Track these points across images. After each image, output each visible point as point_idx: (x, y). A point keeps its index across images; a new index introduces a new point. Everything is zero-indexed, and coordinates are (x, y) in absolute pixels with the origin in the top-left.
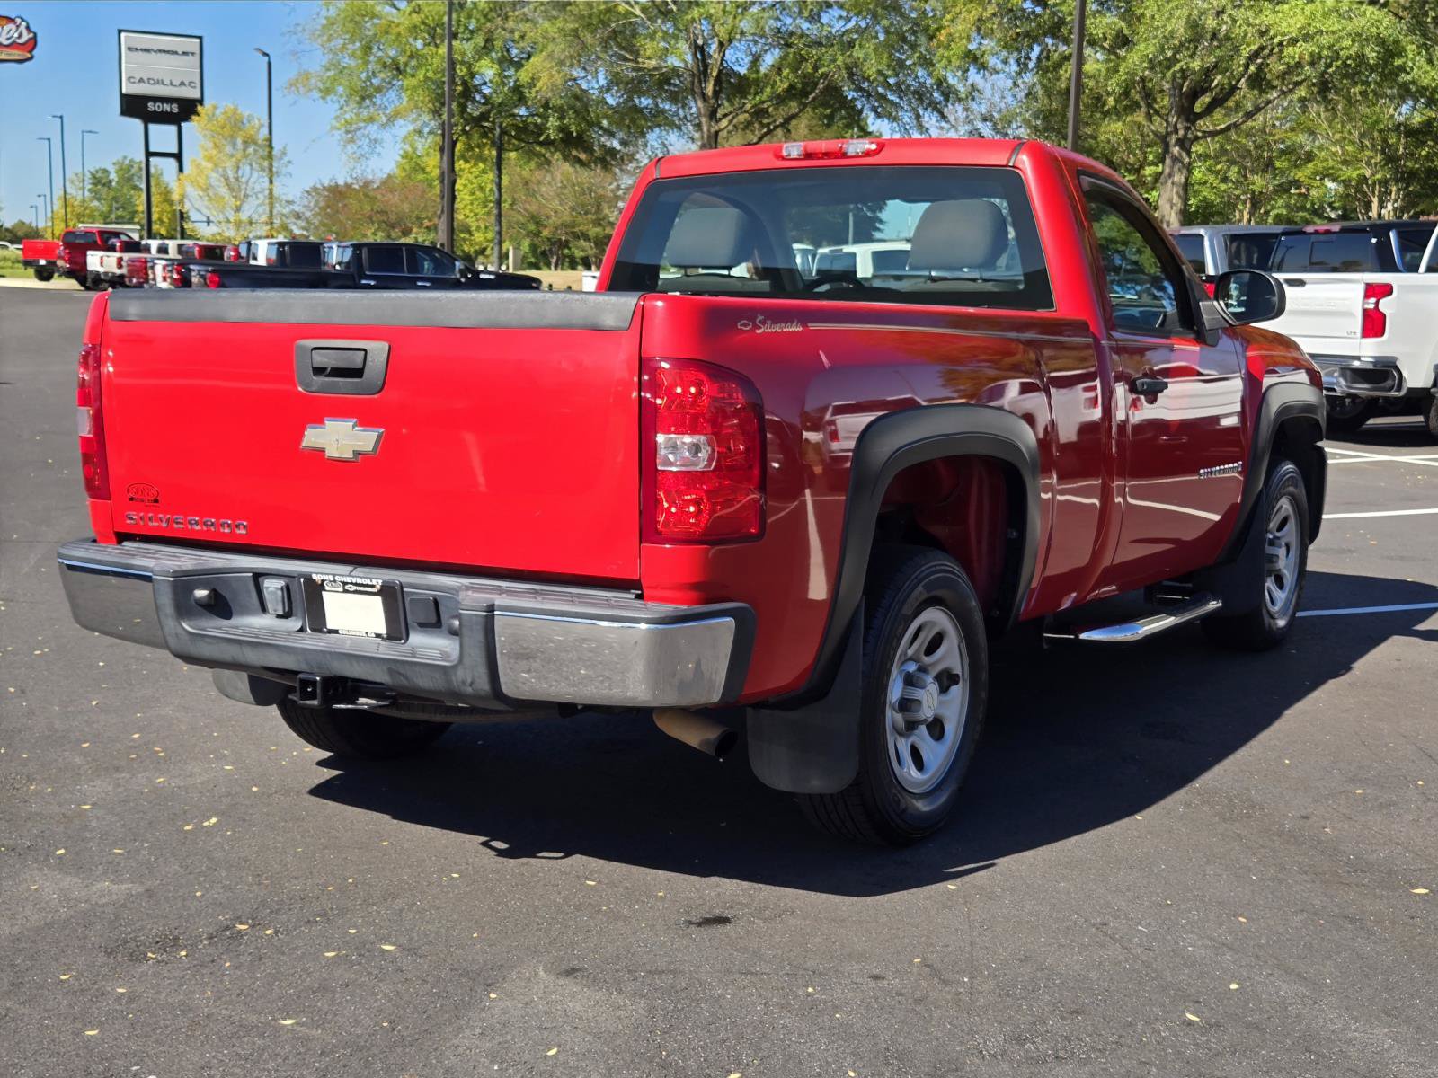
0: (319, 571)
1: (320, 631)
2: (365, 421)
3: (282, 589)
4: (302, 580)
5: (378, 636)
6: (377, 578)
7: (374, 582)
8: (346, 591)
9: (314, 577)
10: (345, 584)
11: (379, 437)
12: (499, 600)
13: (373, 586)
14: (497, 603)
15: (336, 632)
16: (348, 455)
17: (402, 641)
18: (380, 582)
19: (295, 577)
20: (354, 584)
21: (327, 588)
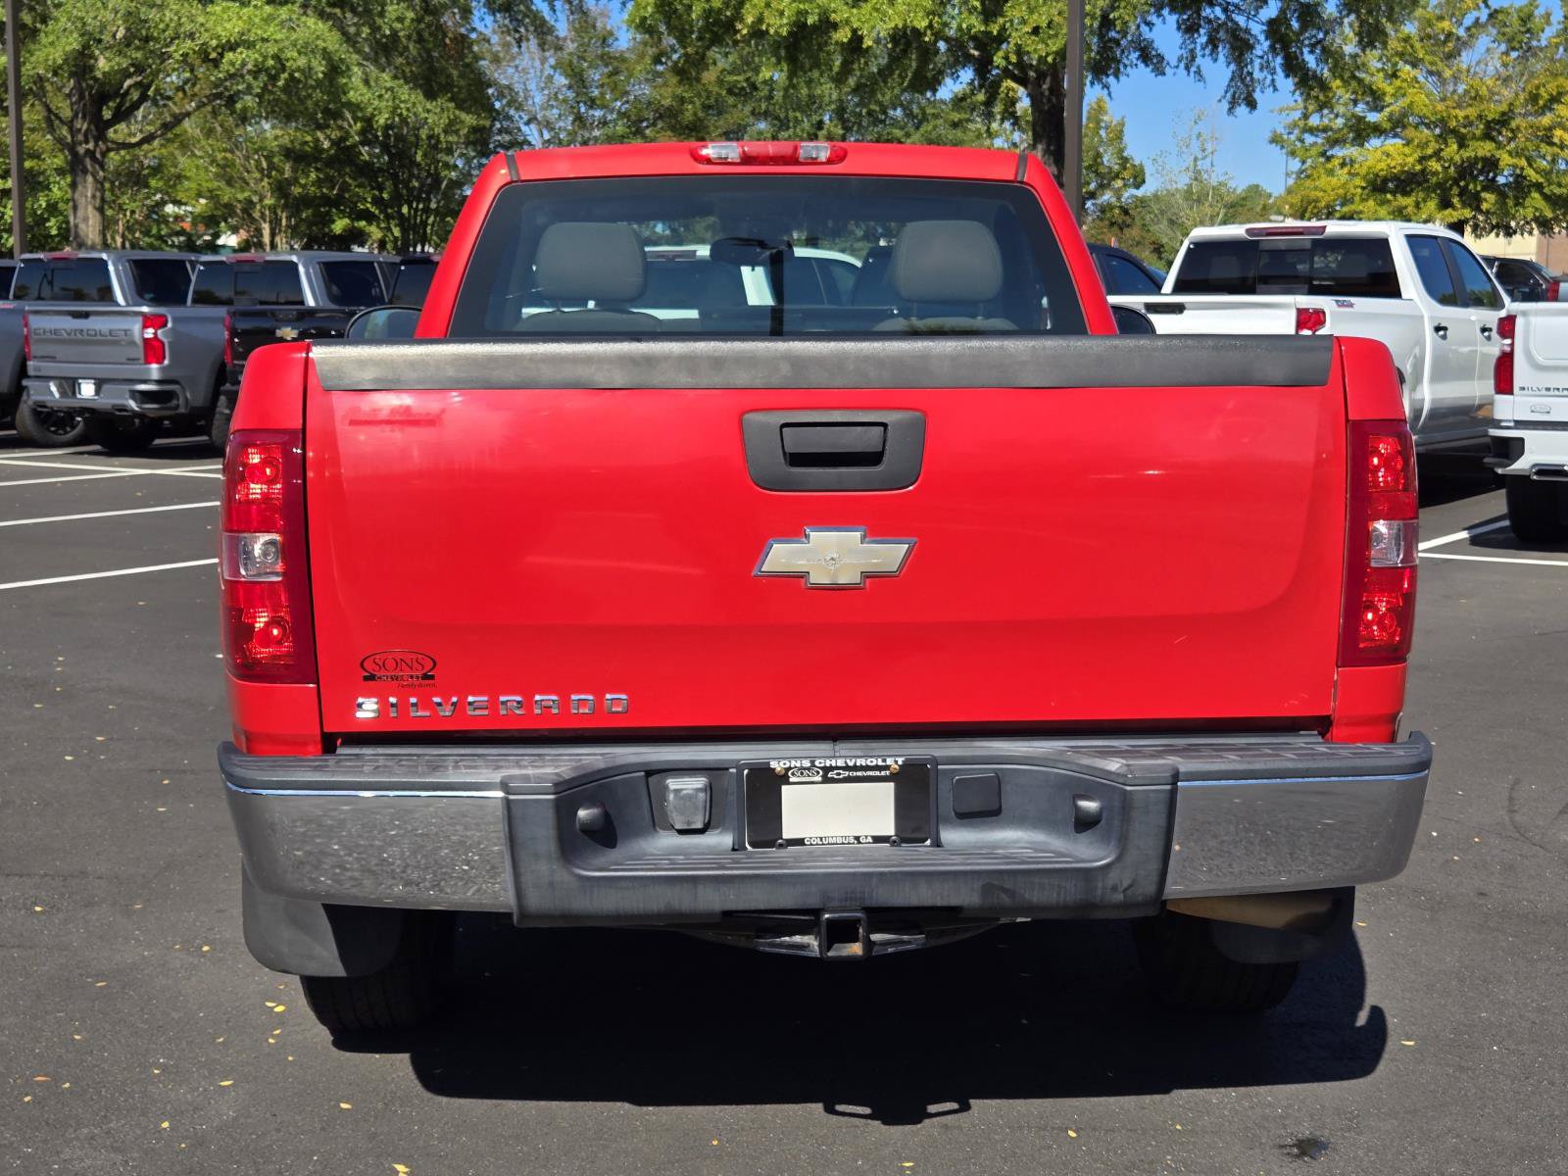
0: (778, 756)
1: (771, 844)
2: (879, 529)
3: (704, 790)
4: (746, 772)
5: (877, 839)
6: (894, 755)
7: (890, 761)
8: (826, 780)
9: (773, 764)
10: (827, 770)
11: (909, 552)
12: (1185, 765)
13: (887, 767)
14: (1182, 769)
15: (800, 842)
16: (855, 579)
17: (928, 842)
18: (900, 761)
19: (727, 769)
20: (847, 768)
21: (792, 779)
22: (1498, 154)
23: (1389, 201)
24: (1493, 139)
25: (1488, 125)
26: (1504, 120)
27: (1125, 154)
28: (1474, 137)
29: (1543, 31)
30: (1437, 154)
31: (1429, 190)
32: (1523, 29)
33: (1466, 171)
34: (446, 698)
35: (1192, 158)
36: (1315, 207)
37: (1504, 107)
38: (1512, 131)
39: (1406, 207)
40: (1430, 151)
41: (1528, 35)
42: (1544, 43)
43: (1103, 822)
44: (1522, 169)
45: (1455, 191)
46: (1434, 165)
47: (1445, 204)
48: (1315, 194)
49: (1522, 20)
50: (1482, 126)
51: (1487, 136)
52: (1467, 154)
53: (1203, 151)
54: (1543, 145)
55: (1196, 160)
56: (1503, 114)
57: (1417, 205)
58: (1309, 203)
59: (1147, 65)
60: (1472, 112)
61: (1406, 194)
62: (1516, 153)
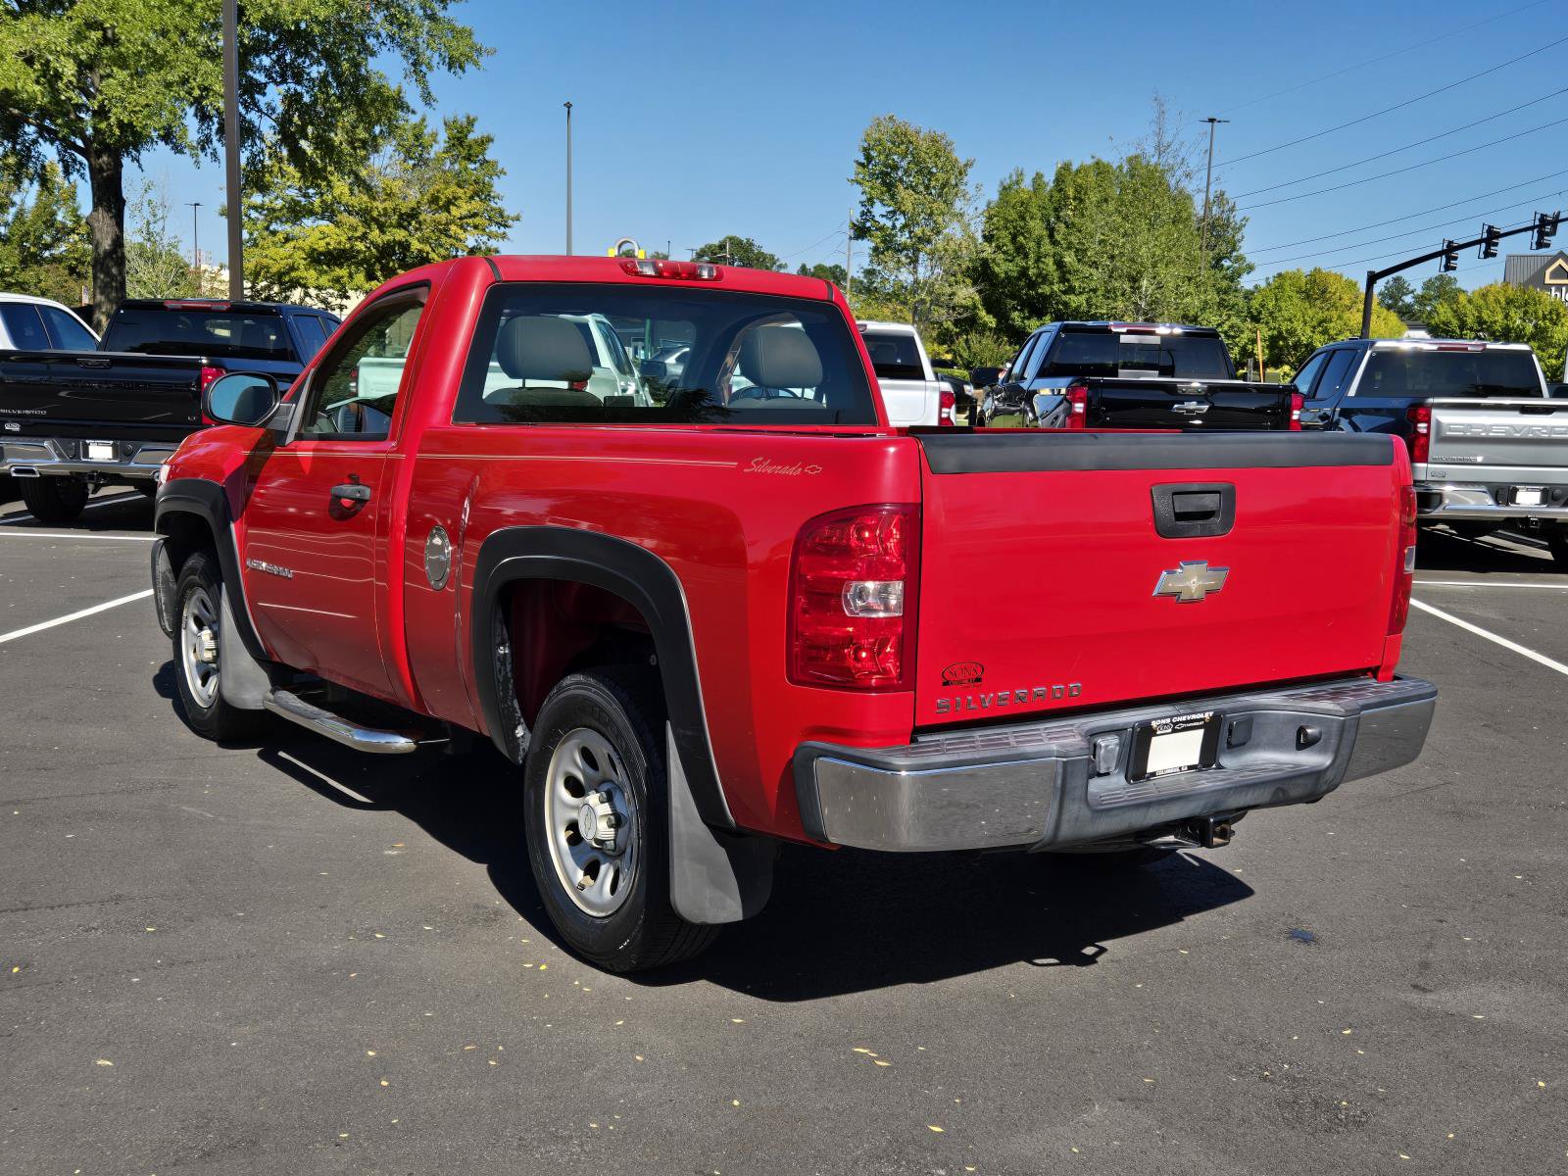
0: (1156, 717)
1: (1139, 778)
2: (1215, 561)
3: (1117, 745)
4: (1138, 728)
5: (1189, 768)
6: (1209, 710)
7: (1206, 715)
9: (1152, 723)
10: (1176, 724)
11: (1228, 576)
13: (1204, 719)
14: (1360, 704)
15: (1153, 775)
16: (1201, 595)
17: (1214, 766)
18: (1211, 714)
19: (1126, 729)
20: (1187, 722)
21: (1159, 732)
22: (410, 239)
23: (326, 272)
24: (405, 228)
25: (401, 215)
26: (413, 214)
27: (79, 213)
28: (391, 225)
29: (431, 146)
30: (364, 237)
31: (359, 264)
32: (417, 144)
33: (386, 250)
34: (987, 695)
35: (145, 221)
36: (268, 272)
37: (413, 204)
38: (420, 223)
39: (342, 277)
40: (358, 234)
41: (420, 148)
42: (432, 155)
43: (1322, 741)
44: (428, 253)
45: (378, 266)
46: (360, 246)
47: (370, 277)
48: (265, 261)
49: (416, 137)
50: (396, 217)
51: (400, 226)
52: (387, 237)
53: (155, 216)
54: (443, 236)
55: (148, 223)
56: (413, 209)
57: (351, 276)
58: (262, 269)
59: (167, 143)
60: (389, 205)
61: (341, 266)
62: (423, 240)
